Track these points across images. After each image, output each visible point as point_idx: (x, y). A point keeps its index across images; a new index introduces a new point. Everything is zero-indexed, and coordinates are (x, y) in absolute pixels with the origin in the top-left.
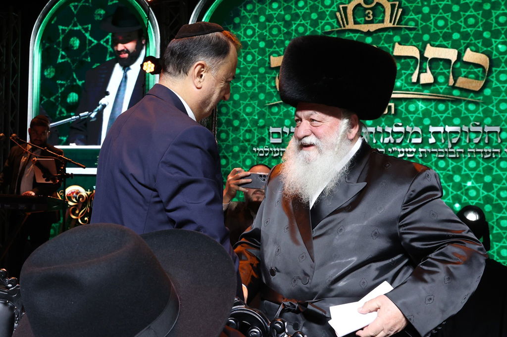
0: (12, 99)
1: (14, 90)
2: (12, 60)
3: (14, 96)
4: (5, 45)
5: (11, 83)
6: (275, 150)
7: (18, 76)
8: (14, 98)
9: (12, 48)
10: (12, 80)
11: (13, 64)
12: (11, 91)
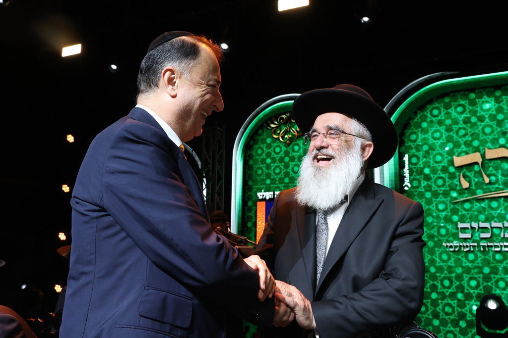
0: (218, 202)
1: (219, 194)
2: (218, 168)
3: (220, 199)
4: (211, 155)
5: (217, 188)
6: (465, 244)
7: (222, 182)
8: (219, 202)
9: (217, 157)
10: (217, 186)
11: (218, 171)
12: (216, 195)
